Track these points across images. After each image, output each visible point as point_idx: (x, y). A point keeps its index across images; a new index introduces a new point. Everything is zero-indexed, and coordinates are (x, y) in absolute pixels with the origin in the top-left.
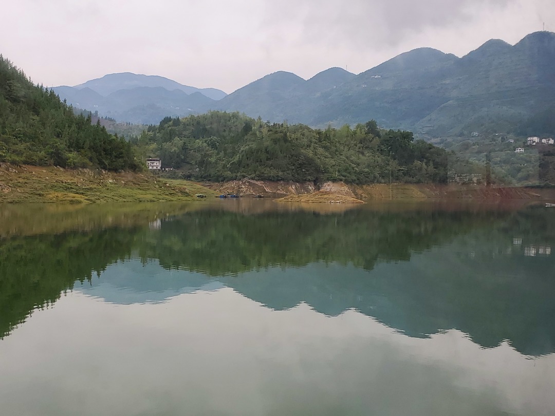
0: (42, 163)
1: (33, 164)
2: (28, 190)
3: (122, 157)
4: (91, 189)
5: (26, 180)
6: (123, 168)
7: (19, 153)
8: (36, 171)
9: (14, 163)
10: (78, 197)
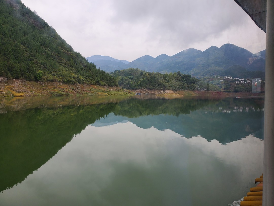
0: (94, 84)
1: (92, 84)
2: (94, 92)
3: (114, 83)
4: (108, 92)
5: (92, 89)
6: (114, 85)
7: (88, 81)
8: (94, 86)
9: (88, 84)
10: (106, 94)
